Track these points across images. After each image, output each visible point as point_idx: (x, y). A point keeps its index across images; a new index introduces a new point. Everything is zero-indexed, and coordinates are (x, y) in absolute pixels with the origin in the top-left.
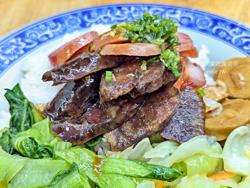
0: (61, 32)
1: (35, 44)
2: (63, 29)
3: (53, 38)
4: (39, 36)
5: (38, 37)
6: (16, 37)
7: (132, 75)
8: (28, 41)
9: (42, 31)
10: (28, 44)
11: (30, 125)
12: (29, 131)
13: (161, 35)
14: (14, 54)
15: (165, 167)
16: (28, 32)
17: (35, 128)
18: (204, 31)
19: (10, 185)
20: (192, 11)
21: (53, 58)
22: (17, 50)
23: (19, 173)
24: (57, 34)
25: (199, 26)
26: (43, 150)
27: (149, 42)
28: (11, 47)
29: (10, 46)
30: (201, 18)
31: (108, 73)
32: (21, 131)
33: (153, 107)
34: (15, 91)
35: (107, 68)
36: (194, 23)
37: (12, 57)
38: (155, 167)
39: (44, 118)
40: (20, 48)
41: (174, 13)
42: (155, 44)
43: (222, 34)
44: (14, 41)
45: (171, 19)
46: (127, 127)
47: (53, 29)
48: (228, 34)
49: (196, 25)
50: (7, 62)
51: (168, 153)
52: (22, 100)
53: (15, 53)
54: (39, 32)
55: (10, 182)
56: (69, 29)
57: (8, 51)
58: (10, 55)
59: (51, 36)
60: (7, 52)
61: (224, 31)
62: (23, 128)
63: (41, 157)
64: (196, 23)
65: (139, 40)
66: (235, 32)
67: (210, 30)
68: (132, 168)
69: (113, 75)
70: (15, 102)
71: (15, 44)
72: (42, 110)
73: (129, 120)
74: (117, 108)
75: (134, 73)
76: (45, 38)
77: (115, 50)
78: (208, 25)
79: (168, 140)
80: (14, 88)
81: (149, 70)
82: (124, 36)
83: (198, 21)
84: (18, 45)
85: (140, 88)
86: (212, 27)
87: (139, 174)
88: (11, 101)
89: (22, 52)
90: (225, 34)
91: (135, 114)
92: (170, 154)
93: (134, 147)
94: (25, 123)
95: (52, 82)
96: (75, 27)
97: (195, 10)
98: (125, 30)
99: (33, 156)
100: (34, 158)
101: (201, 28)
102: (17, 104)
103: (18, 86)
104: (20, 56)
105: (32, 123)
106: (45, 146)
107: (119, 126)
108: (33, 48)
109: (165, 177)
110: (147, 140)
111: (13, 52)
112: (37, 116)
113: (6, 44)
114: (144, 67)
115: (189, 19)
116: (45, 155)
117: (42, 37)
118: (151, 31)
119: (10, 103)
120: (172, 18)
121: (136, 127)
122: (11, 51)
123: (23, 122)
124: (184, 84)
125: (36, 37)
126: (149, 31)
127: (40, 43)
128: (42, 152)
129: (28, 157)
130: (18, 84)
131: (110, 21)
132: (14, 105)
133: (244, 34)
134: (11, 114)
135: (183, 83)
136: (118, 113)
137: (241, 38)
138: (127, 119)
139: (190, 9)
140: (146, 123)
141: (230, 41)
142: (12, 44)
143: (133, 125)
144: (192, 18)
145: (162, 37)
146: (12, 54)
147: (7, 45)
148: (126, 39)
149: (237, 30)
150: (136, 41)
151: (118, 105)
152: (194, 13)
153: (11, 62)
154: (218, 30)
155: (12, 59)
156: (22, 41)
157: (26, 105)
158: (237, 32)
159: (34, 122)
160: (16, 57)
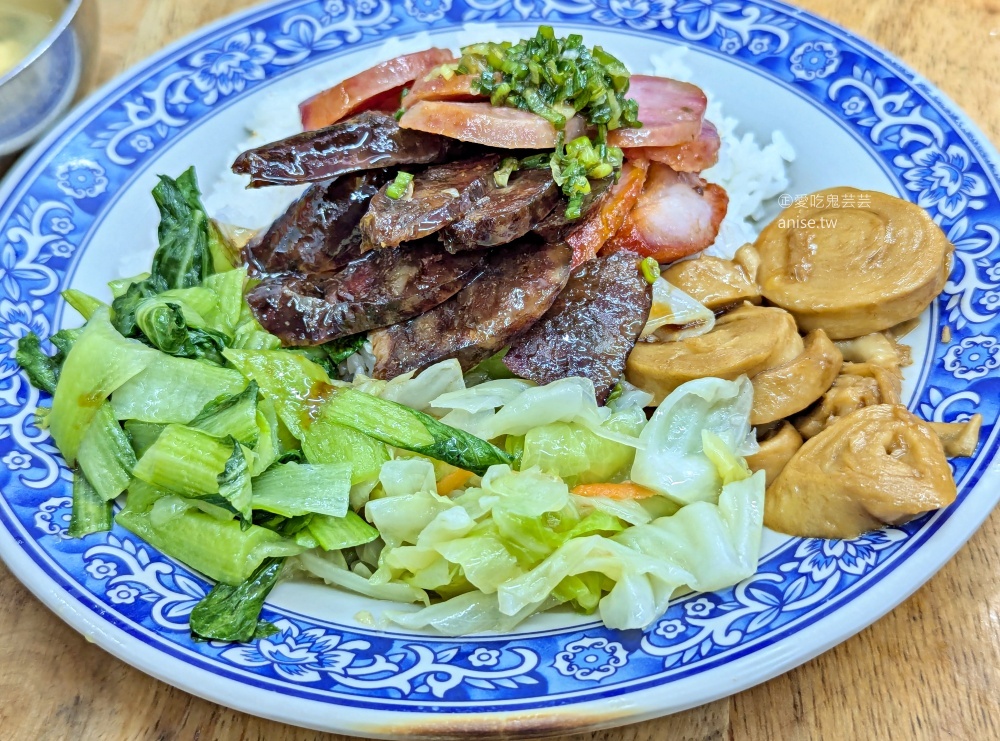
0: (385, 27)
1: (303, 54)
2: (393, 19)
3: (358, 42)
4: (320, 31)
5: (313, 38)
6: (253, 27)
7: (454, 192)
8: (282, 43)
9: (332, 17)
10: (282, 52)
11: (200, 277)
12: (192, 290)
13: (569, 93)
14: (236, 77)
15: (473, 437)
16: (289, 17)
17: (209, 286)
18: (805, 86)
19: (108, 405)
20: (794, 14)
21: (306, 111)
22: (246, 66)
23: (133, 381)
24: (373, 31)
25: (798, 68)
26: (202, 340)
27: (530, 111)
28: (232, 57)
29: (229, 51)
30: (814, 42)
31: (404, 177)
32: (176, 288)
33: (497, 288)
34: (180, 186)
35: (411, 162)
36: (784, 55)
37: (227, 86)
38: (450, 432)
39: (235, 265)
40: (256, 61)
41: (737, 15)
42: (545, 118)
43: (854, 106)
44: (243, 38)
45: (723, 31)
46: (426, 326)
47: (364, 15)
48: (870, 107)
49: (789, 64)
50: (211, 98)
51: (493, 407)
52: (191, 209)
53: (238, 73)
54: (319, 19)
55: (109, 398)
56: (410, 23)
57: (221, 68)
58: (223, 78)
59: (354, 36)
60: (217, 68)
61: (864, 96)
62: (180, 281)
63: (193, 357)
64: (792, 59)
65: (512, 99)
66: (891, 105)
67: (823, 85)
68: (393, 424)
69: (411, 186)
70: (173, 213)
71: (245, 47)
72: (240, 243)
73: (434, 309)
74: (413, 272)
75: (460, 191)
76: (336, 42)
77: (430, 119)
78: (824, 69)
79: (518, 377)
80: (181, 177)
81: (512, 187)
82: (474, 83)
83: (800, 51)
84: (253, 53)
85: (464, 229)
86: (832, 78)
87: (407, 441)
88: (165, 208)
89: (259, 73)
90: (863, 104)
91: (455, 298)
92: (497, 410)
93: (414, 377)
94: (188, 271)
95: (247, 178)
96: (431, 18)
97: (803, 14)
98: (481, 67)
99: (170, 349)
100: (172, 354)
101: (801, 74)
102: (177, 219)
103: (190, 174)
104: (250, 84)
105: (205, 273)
106: (211, 333)
107: (407, 317)
108: (293, 66)
109: (465, 461)
110: (453, 364)
111: (232, 70)
112: (220, 257)
113: (220, 44)
114: (502, 177)
115: (776, 39)
116: (203, 354)
117: (325, 37)
118: (543, 82)
119: (162, 213)
120: (728, 29)
121: (445, 327)
122: (230, 67)
123: (184, 267)
124: (615, 241)
125: (310, 36)
126: (536, 80)
127: (315, 54)
128: (200, 345)
129: (157, 348)
130: (192, 168)
131: (540, 13)
132: (170, 221)
133: (915, 117)
134: (160, 240)
135: (613, 238)
136: (410, 285)
137: (903, 125)
138: (431, 305)
139: (791, 9)
140: (467, 323)
141: (867, 132)
142: (236, 46)
143: (439, 323)
144: (785, 38)
145: (571, 101)
146: (231, 75)
147: (222, 50)
148: (475, 92)
149: (900, 99)
150: (503, 103)
151: (418, 265)
152: (799, 22)
153: (221, 98)
154: (846, 92)
155: (225, 90)
156: (268, 41)
157: (196, 225)
158: (898, 107)
159: (211, 271)
160: (239, 86)
